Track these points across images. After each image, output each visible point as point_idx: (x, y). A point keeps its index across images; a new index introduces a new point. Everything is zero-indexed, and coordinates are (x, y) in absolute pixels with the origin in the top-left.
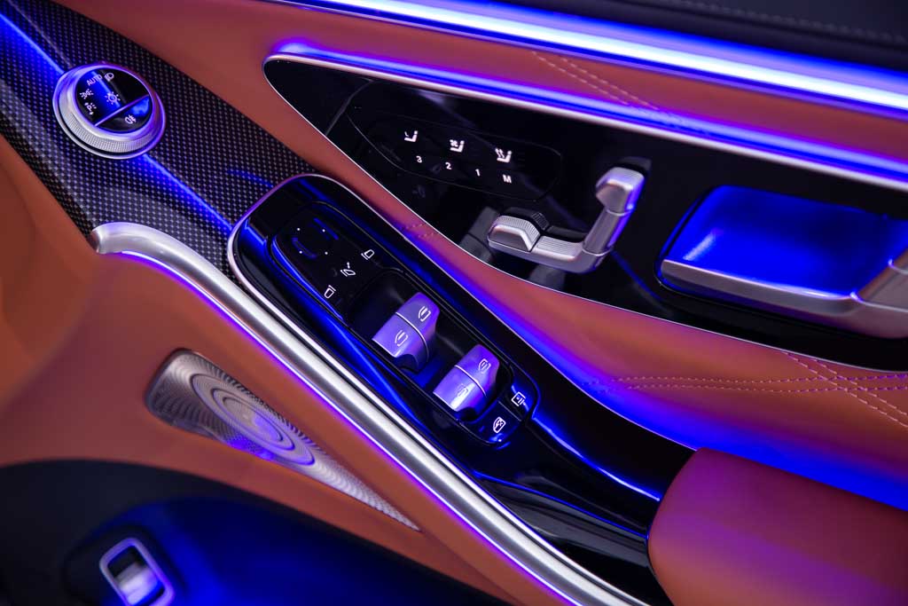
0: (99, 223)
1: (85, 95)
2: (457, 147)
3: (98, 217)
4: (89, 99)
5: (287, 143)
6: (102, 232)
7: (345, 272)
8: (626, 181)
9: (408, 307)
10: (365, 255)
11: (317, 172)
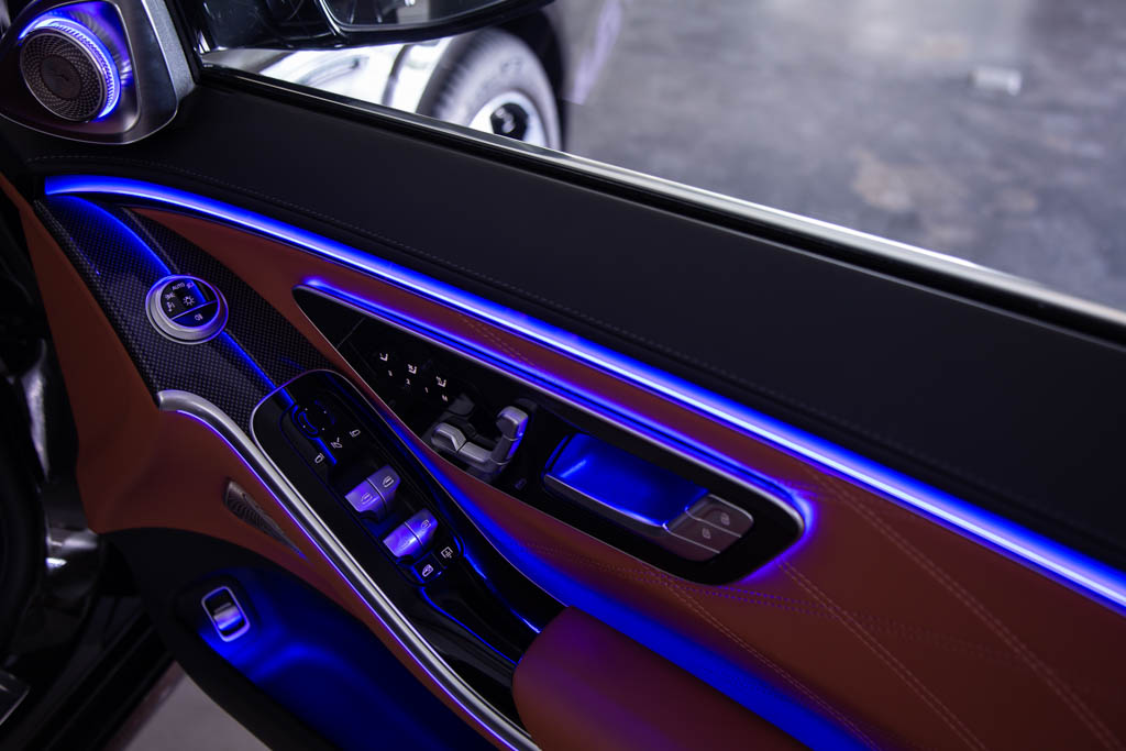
0: (161, 390)
1: (168, 297)
2: (413, 370)
3: (161, 385)
4: (171, 300)
5: (315, 345)
6: (162, 396)
7: (334, 444)
8: (515, 417)
9: (377, 475)
10: (353, 433)
11: (333, 368)
